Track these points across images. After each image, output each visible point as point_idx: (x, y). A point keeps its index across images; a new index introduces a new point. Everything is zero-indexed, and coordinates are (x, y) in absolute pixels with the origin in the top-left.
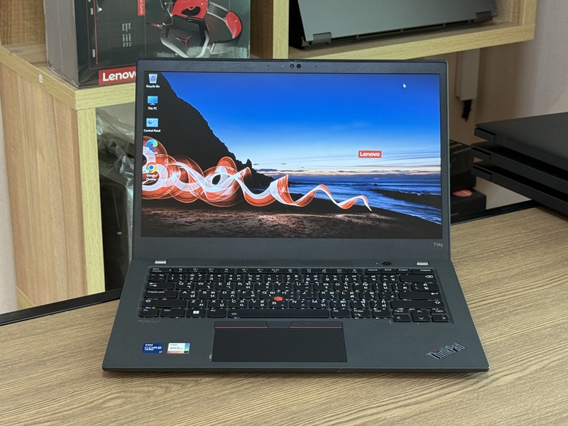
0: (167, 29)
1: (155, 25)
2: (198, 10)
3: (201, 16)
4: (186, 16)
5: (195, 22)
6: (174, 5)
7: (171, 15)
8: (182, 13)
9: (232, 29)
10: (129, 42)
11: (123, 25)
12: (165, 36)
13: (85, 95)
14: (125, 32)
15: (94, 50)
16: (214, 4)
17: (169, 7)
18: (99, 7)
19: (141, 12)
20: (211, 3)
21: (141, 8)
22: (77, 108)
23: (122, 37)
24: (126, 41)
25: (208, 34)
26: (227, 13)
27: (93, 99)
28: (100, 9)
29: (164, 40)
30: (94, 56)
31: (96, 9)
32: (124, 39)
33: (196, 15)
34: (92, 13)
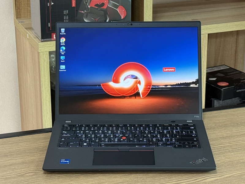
0: (87, 14)
1: (81, 12)
2: (103, 4)
3: (105, 7)
4: (97, 7)
5: (102, 10)
6: (90, 2)
7: (89, 7)
8: (95, 6)
9: (121, 14)
10: (67, 19)
11: (64, 11)
12: (86, 17)
13: (43, 45)
14: (65, 15)
15: (49, 23)
16: (112, 2)
17: (88, 3)
18: (52, 2)
19: (74, 5)
20: (110, 1)
21: (74, 3)
22: (40, 51)
23: (64, 17)
24: (65, 19)
25: (109, 17)
26: (119, 6)
27: (48, 47)
28: (53, 3)
29: (85, 19)
30: (49, 26)
31: (51, 3)
32: (64, 18)
33: (102, 7)
34: (48, 5)
